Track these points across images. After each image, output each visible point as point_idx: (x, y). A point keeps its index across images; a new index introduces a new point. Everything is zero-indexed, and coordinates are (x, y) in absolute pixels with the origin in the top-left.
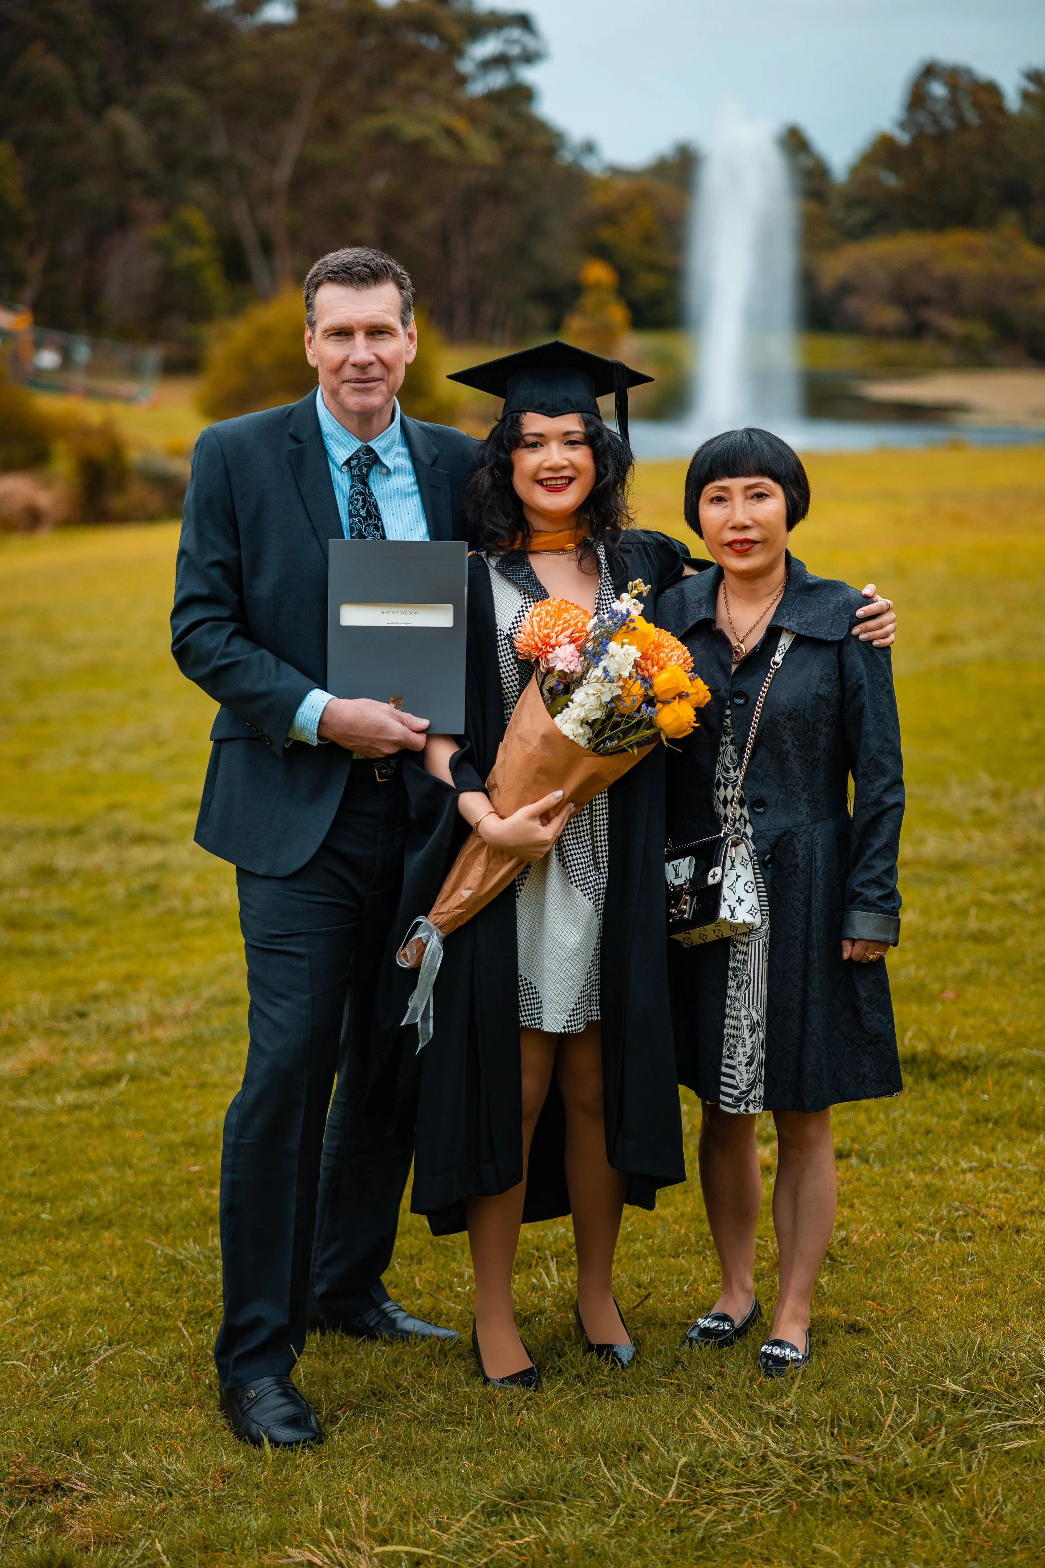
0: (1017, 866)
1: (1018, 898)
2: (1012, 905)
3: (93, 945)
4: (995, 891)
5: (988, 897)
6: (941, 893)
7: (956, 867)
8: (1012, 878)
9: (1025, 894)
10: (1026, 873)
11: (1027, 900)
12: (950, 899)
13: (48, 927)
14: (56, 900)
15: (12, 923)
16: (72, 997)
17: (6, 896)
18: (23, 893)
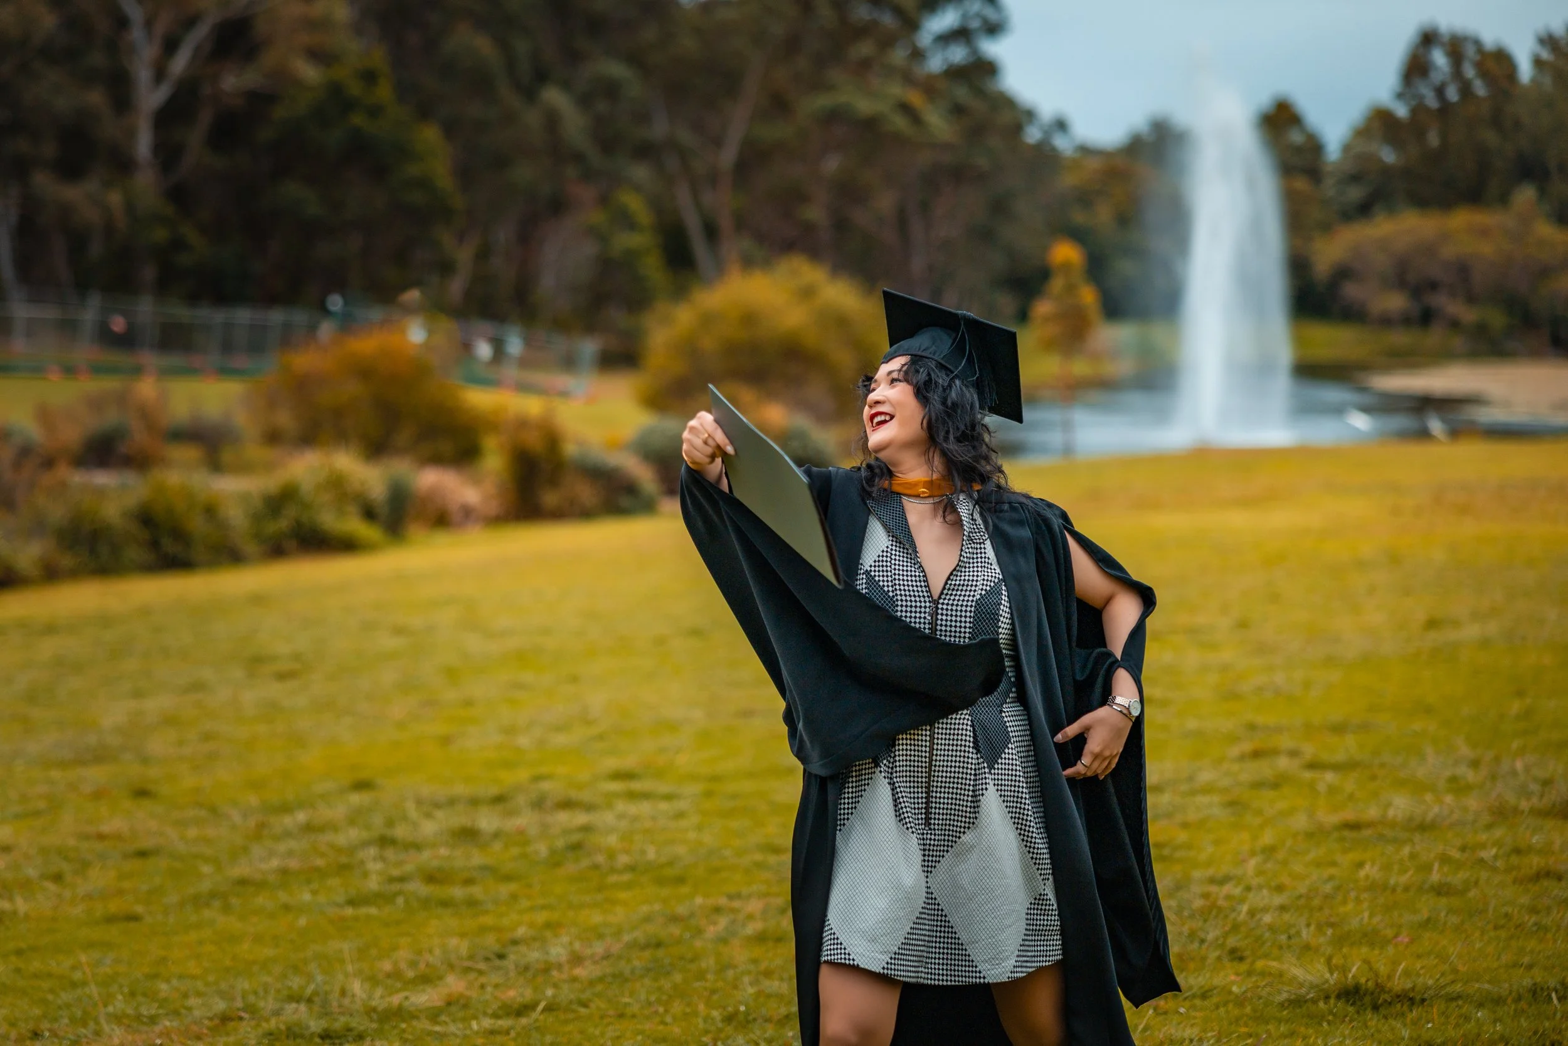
0: (1489, 827)
1: (1487, 854)
2: (1482, 860)
3: (514, 897)
4: (1463, 849)
5: (1455, 854)
6: (1406, 850)
7: (1424, 827)
8: (1483, 837)
9: (1494, 851)
10: (1499, 833)
11: (1496, 857)
12: (1413, 856)
13: (469, 882)
14: (477, 858)
15: (431, 878)
16: (491, 941)
17: (426, 855)
18: (443, 851)
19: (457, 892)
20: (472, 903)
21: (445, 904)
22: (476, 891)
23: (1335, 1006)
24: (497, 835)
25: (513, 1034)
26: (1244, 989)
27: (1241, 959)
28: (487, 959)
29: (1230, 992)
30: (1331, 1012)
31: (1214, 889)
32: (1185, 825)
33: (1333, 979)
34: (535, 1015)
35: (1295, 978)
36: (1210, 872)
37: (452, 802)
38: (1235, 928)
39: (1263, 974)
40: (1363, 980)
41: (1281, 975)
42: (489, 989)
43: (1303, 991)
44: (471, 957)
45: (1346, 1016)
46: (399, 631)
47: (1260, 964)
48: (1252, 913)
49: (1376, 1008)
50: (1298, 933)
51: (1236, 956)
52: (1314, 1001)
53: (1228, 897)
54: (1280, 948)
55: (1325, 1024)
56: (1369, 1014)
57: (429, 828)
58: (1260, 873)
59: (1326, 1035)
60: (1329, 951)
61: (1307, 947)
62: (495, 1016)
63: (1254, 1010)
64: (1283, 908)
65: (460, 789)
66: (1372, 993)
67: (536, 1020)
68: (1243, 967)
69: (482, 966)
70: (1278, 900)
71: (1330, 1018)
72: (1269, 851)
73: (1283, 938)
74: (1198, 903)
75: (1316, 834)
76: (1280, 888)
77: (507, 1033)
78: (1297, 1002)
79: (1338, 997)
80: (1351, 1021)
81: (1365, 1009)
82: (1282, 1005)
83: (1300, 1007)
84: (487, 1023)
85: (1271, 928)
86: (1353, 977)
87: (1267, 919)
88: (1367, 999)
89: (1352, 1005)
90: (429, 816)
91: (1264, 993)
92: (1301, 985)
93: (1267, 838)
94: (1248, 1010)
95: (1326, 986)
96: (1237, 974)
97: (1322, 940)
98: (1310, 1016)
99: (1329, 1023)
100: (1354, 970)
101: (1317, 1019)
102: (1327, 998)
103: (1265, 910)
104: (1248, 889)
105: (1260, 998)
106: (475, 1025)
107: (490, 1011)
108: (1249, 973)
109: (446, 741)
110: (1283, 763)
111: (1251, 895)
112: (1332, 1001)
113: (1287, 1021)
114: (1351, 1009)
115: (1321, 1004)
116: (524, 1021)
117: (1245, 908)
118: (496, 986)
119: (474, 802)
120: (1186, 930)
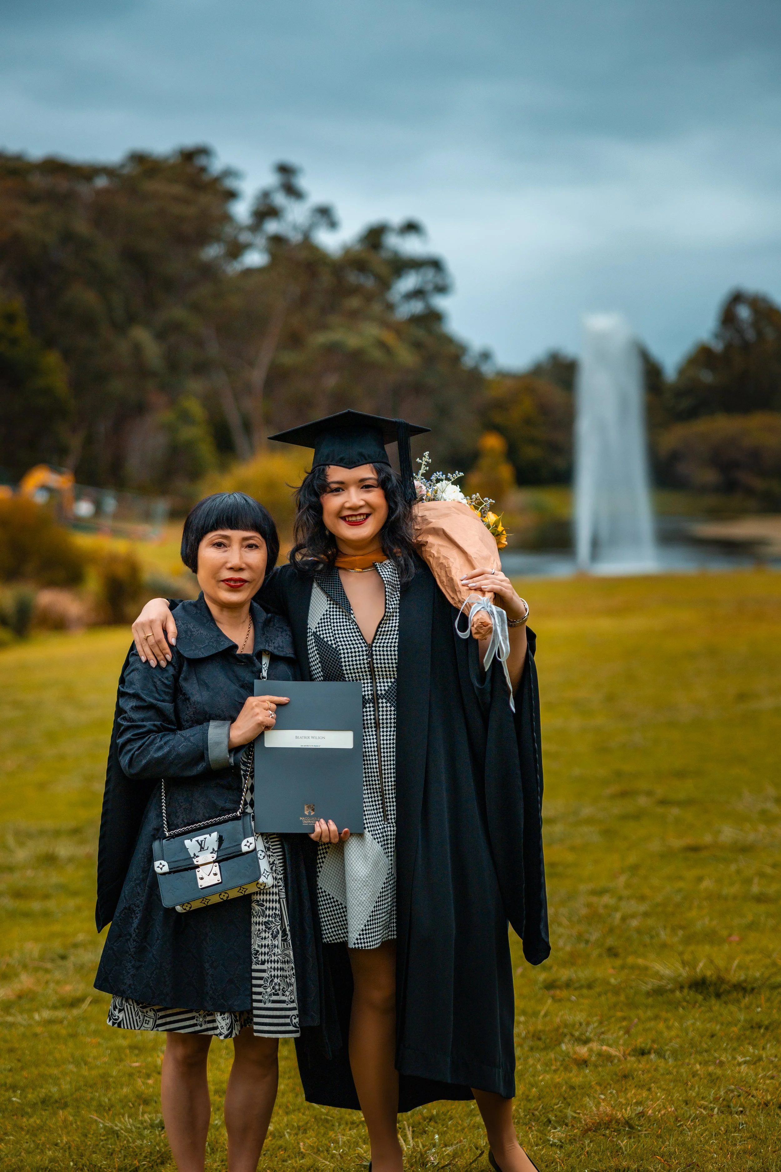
6: (733, 867)
7: (745, 849)
12: (738, 872)
13: (46, 897)
14: (55, 878)
15: (18, 894)
16: (57, 945)
17: (17, 875)
18: (30, 873)
19: (36, 906)
20: (46, 914)
21: (27, 915)
22: (51, 905)
23: (688, 994)
24: (71, 860)
25: (65, 1023)
26: (619, 980)
27: (616, 955)
28: (53, 960)
29: (608, 983)
30: (684, 999)
31: (594, 899)
32: (573, 849)
33: (684, 973)
34: (85, 1006)
35: (657, 973)
36: (590, 886)
37: (42, 833)
38: (611, 931)
39: (633, 967)
40: (708, 973)
41: (646, 968)
42: (52, 985)
43: (663, 983)
44: (42, 958)
45: (696, 1002)
46: (17, 704)
47: (630, 960)
48: (624, 919)
49: (718, 996)
50: (658, 935)
51: (612, 953)
52: (672, 991)
53: (606, 906)
54: (645, 946)
55: (681, 1010)
56: (713, 1001)
57: (21, 855)
58: (628, 886)
59: (681, 1019)
60: (681, 948)
61: (664, 946)
62: (55, 1008)
63: (627, 998)
64: (646, 915)
65: (49, 824)
66: (715, 984)
67: (85, 1011)
68: (618, 962)
69: (49, 965)
70: (643, 908)
71: (685, 1004)
72: (634, 869)
73: (647, 940)
74: (584, 911)
75: (668, 855)
76: (642, 898)
77: (61, 1022)
78: (658, 992)
79: (690, 987)
80: (701, 1006)
81: (710, 997)
82: (648, 994)
83: (662, 995)
84: (46, 1014)
85: (639, 931)
86: (701, 970)
87: (634, 923)
88: (712, 989)
89: (701, 993)
90: (21, 844)
91: (634, 984)
92: (661, 978)
93: (632, 859)
94: (622, 998)
95: (680, 979)
96: (614, 968)
97: (676, 940)
98: (670, 1003)
99: (684, 1008)
100: (701, 965)
101: (675, 1005)
102: (681, 988)
103: (633, 916)
104: (620, 898)
105: (631, 987)
106: (37, 1017)
107: (50, 1003)
108: (623, 967)
109: (42, 786)
110: (642, 801)
111: (623, 904)
112: (686, 991)
113: (653, 1006)
114: (700, 998)
115: (678, 994)
116: (75, 1012)
117: (618, 915)
118: (58, 982)
119: (57, 834)
120: (575, 932)
